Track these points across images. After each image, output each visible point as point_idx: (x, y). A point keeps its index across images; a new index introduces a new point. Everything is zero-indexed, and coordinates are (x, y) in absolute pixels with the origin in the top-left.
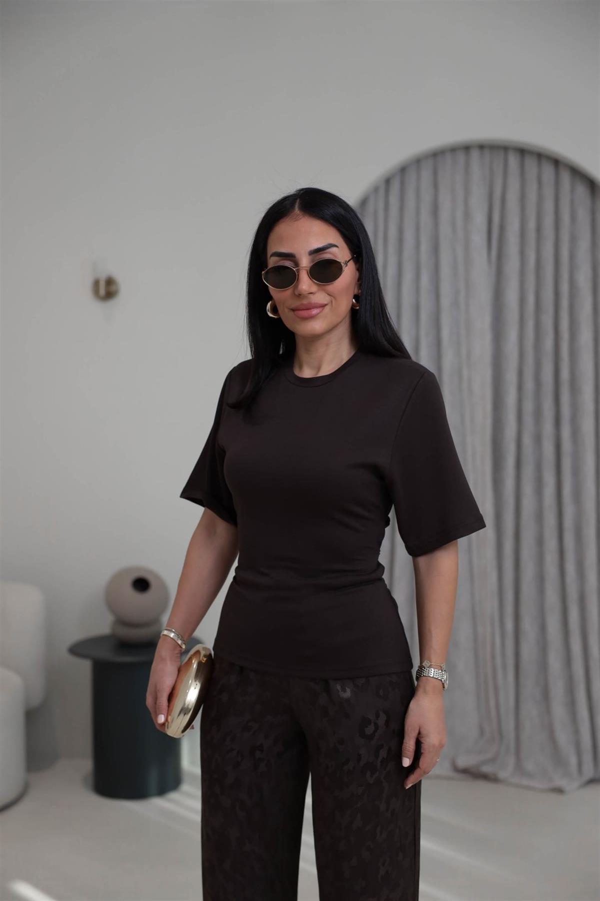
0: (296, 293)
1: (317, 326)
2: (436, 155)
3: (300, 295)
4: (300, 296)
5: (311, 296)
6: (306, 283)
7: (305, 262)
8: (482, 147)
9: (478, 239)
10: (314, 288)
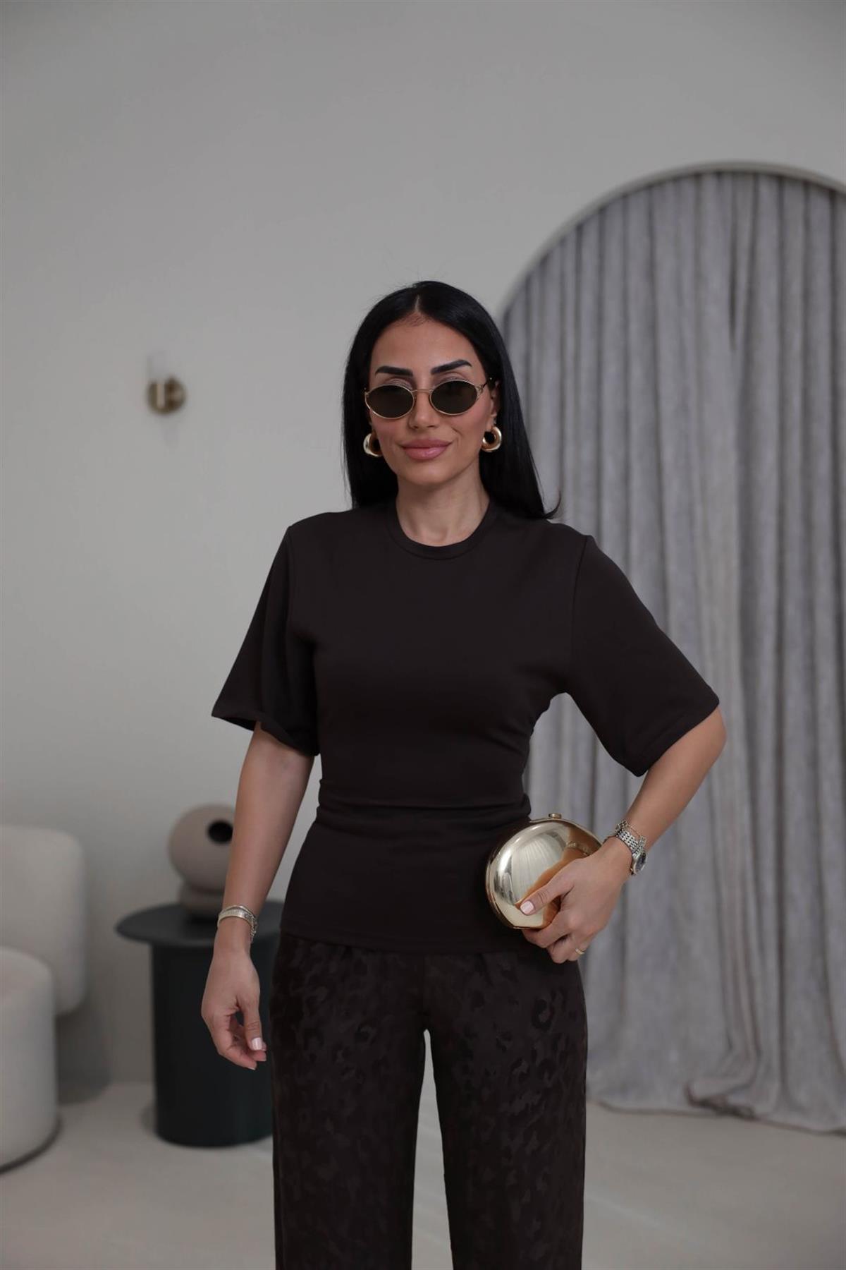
0: (412, 426)
1: (434, 471)
2: (652, 187)
3: (417, 427)
4: (414, 429)
5: (431, 430)
6: (425, 411)
7: (425, 383)
8: (719, 174)
9: (716, 312)
10: (436, 420)
